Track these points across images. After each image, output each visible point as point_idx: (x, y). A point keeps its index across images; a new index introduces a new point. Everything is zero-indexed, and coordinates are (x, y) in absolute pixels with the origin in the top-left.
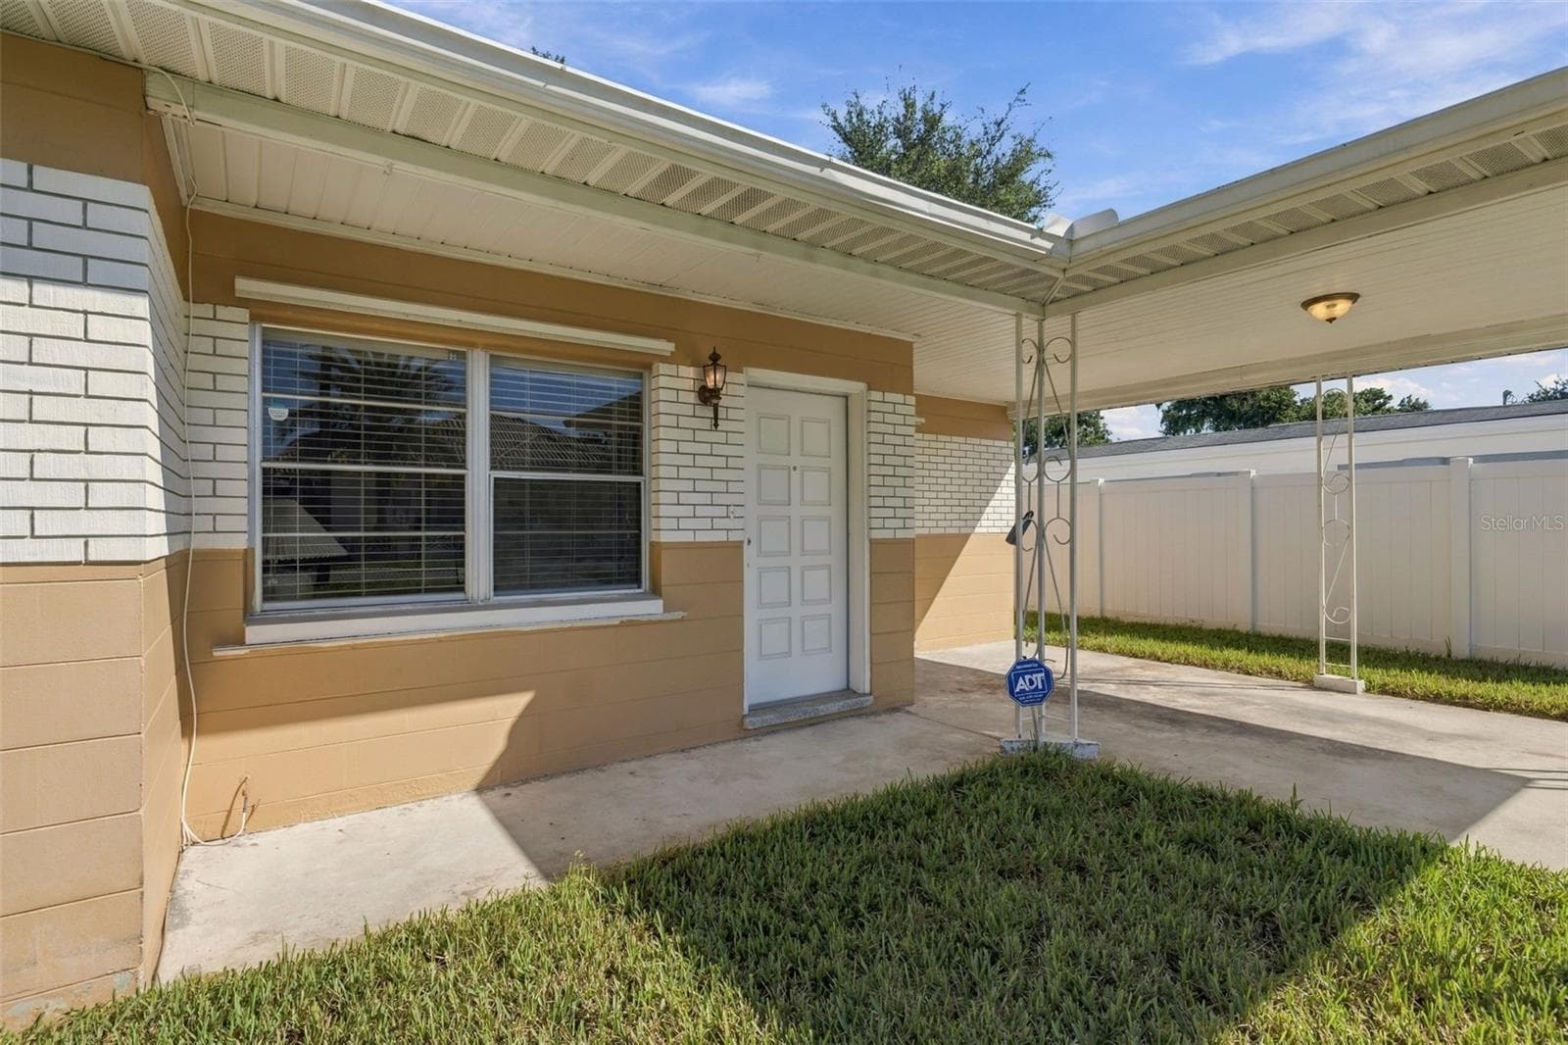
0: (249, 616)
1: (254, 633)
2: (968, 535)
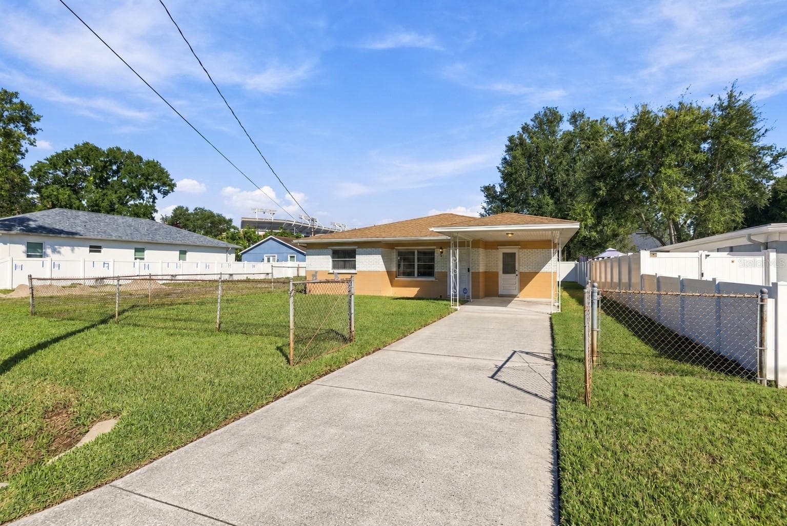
1: (396, 279)
2: (538, 272)
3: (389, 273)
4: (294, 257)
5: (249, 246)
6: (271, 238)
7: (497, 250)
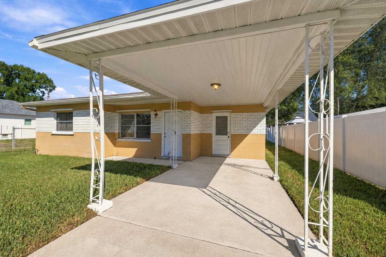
0: (119, 138)
2: (248, 135)
7: (212, 114)
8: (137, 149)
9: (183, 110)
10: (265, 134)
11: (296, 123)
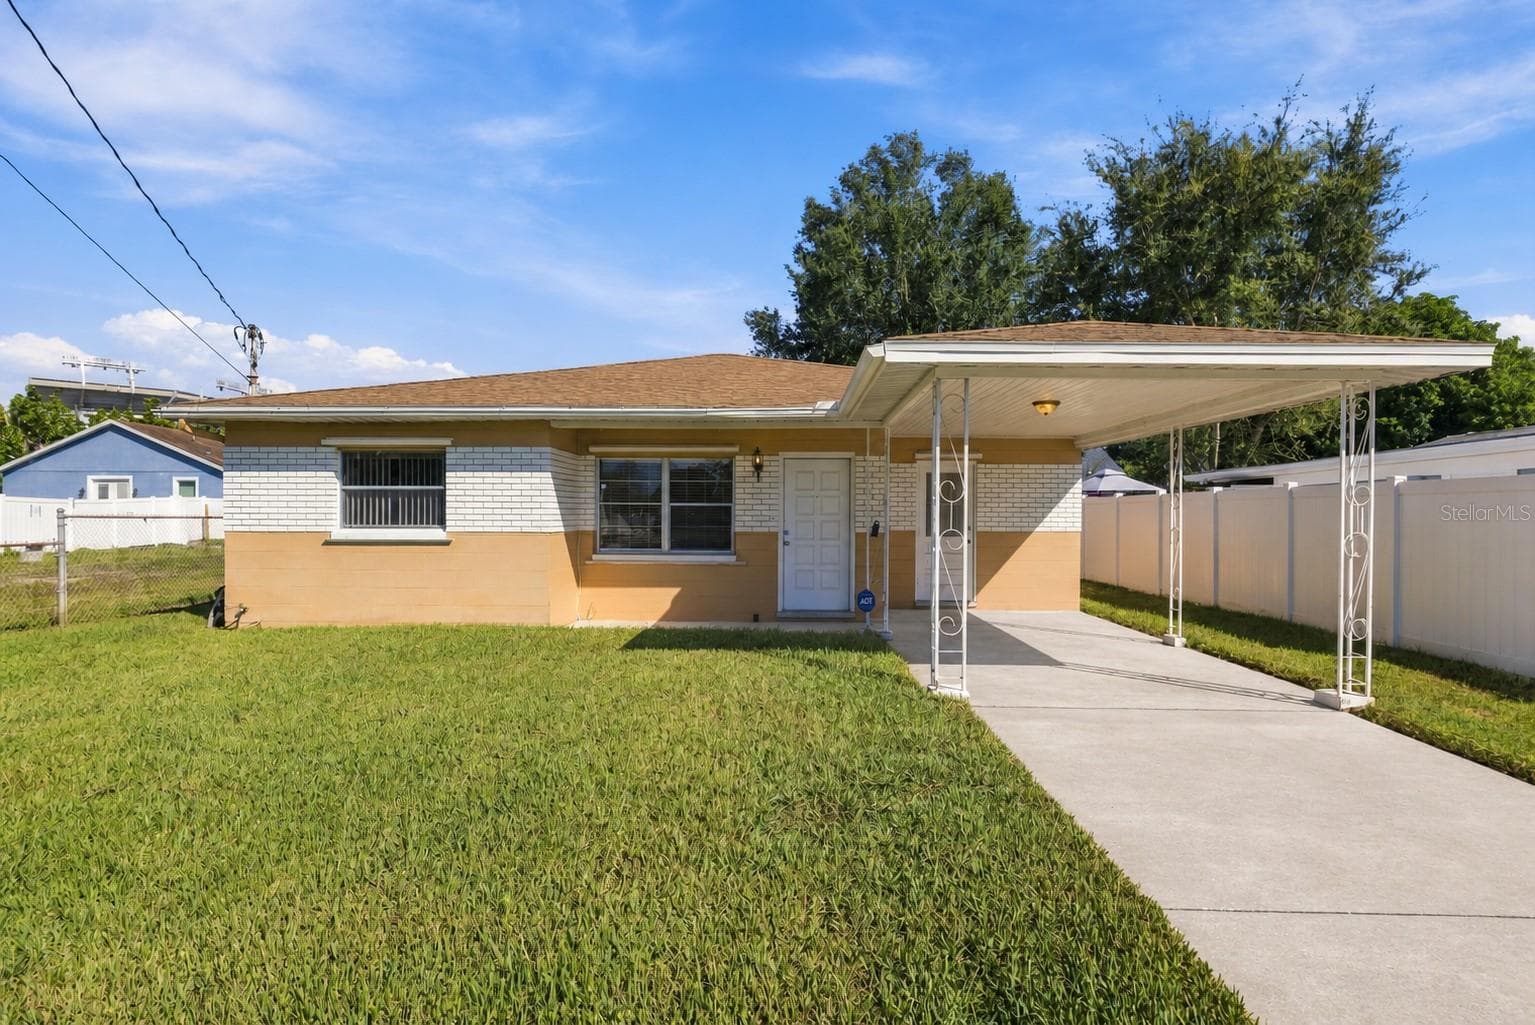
0: (595, 552)
1: (594, 557)
2: (1031, 533)
3: (574, 538)
4: (192, 484)
5: (32, 449)
6: (112, 428)
7: (914, 465)
8: (675, 591)
9: (856, 455)
10: (1080, 530)
11: (1121, 494)
